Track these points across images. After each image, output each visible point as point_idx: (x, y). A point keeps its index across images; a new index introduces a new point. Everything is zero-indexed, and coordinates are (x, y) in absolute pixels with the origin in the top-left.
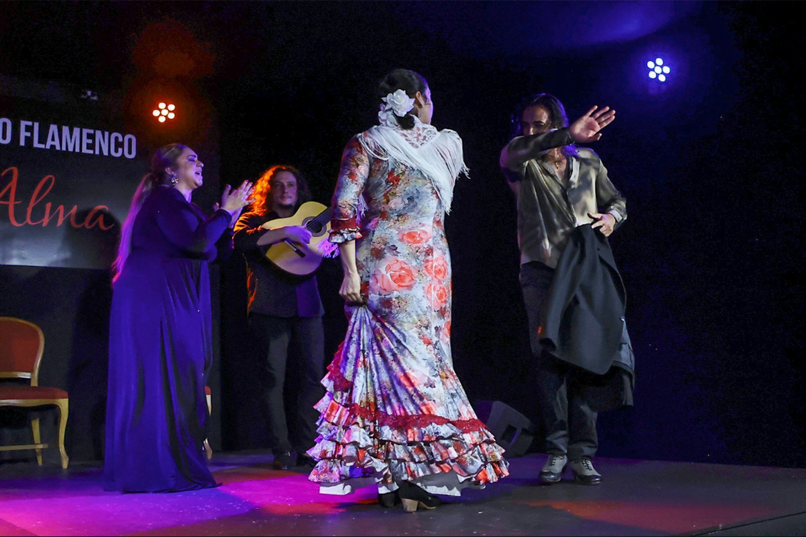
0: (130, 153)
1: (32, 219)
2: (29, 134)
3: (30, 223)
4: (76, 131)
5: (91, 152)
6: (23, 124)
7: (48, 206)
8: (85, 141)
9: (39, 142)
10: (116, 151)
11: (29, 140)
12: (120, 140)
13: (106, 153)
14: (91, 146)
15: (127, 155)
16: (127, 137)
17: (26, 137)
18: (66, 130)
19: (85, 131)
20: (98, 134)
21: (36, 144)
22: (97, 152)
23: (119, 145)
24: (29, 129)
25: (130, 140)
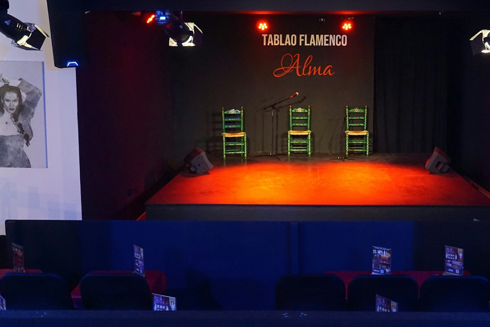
0: (344, 43)
1: (305, 73)
2: (303, 40)
3: (304, 75)
4: (322, 36)
5: (328, 45)
6: (301, 36)
7: (310, 67)
8: (326, 40)
9: (307, 43)
10: (338, 43)
11: (303, 42)
12: (340, 38)
13: (334, 45)
14: (328, 42)
15: (343, 45)
16: (343, 36)
17: (302, 41)
18: (317, 36)
19: (325, 36)
20: (331, 36)
21: (306, 44)
22: (330, 45)
23: (340, 40)
24: (303, 38)
25: (344, 37)
